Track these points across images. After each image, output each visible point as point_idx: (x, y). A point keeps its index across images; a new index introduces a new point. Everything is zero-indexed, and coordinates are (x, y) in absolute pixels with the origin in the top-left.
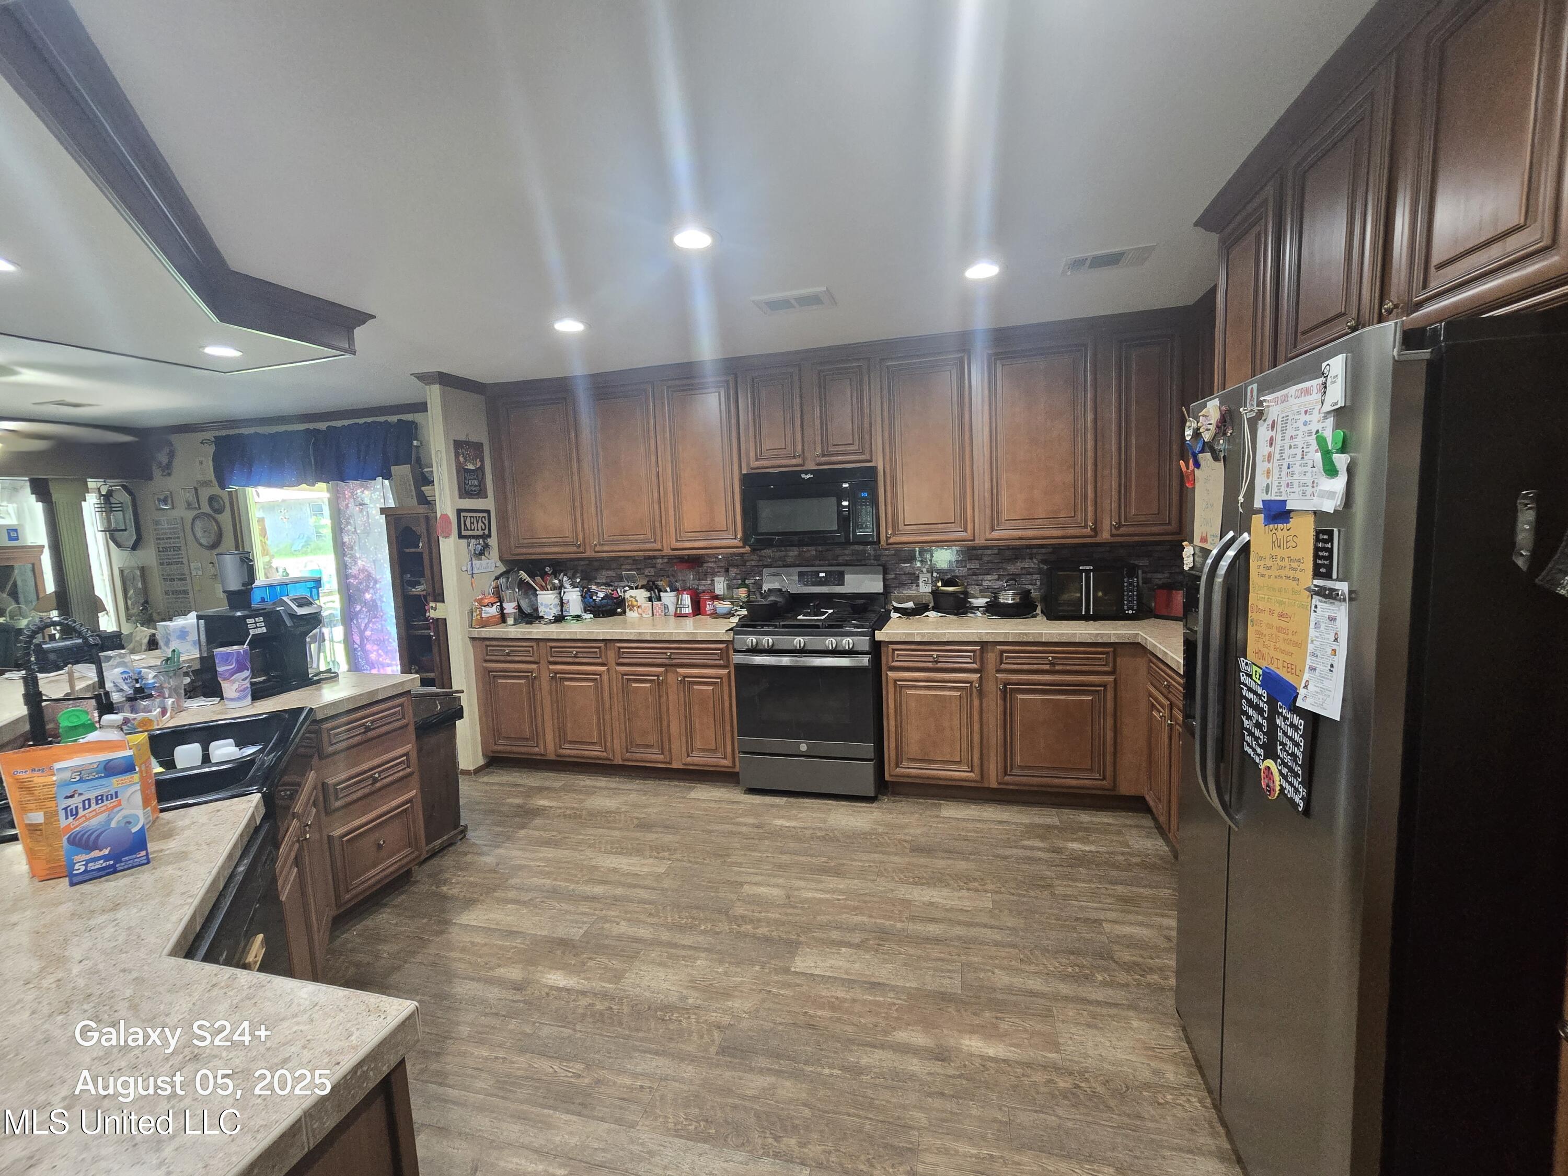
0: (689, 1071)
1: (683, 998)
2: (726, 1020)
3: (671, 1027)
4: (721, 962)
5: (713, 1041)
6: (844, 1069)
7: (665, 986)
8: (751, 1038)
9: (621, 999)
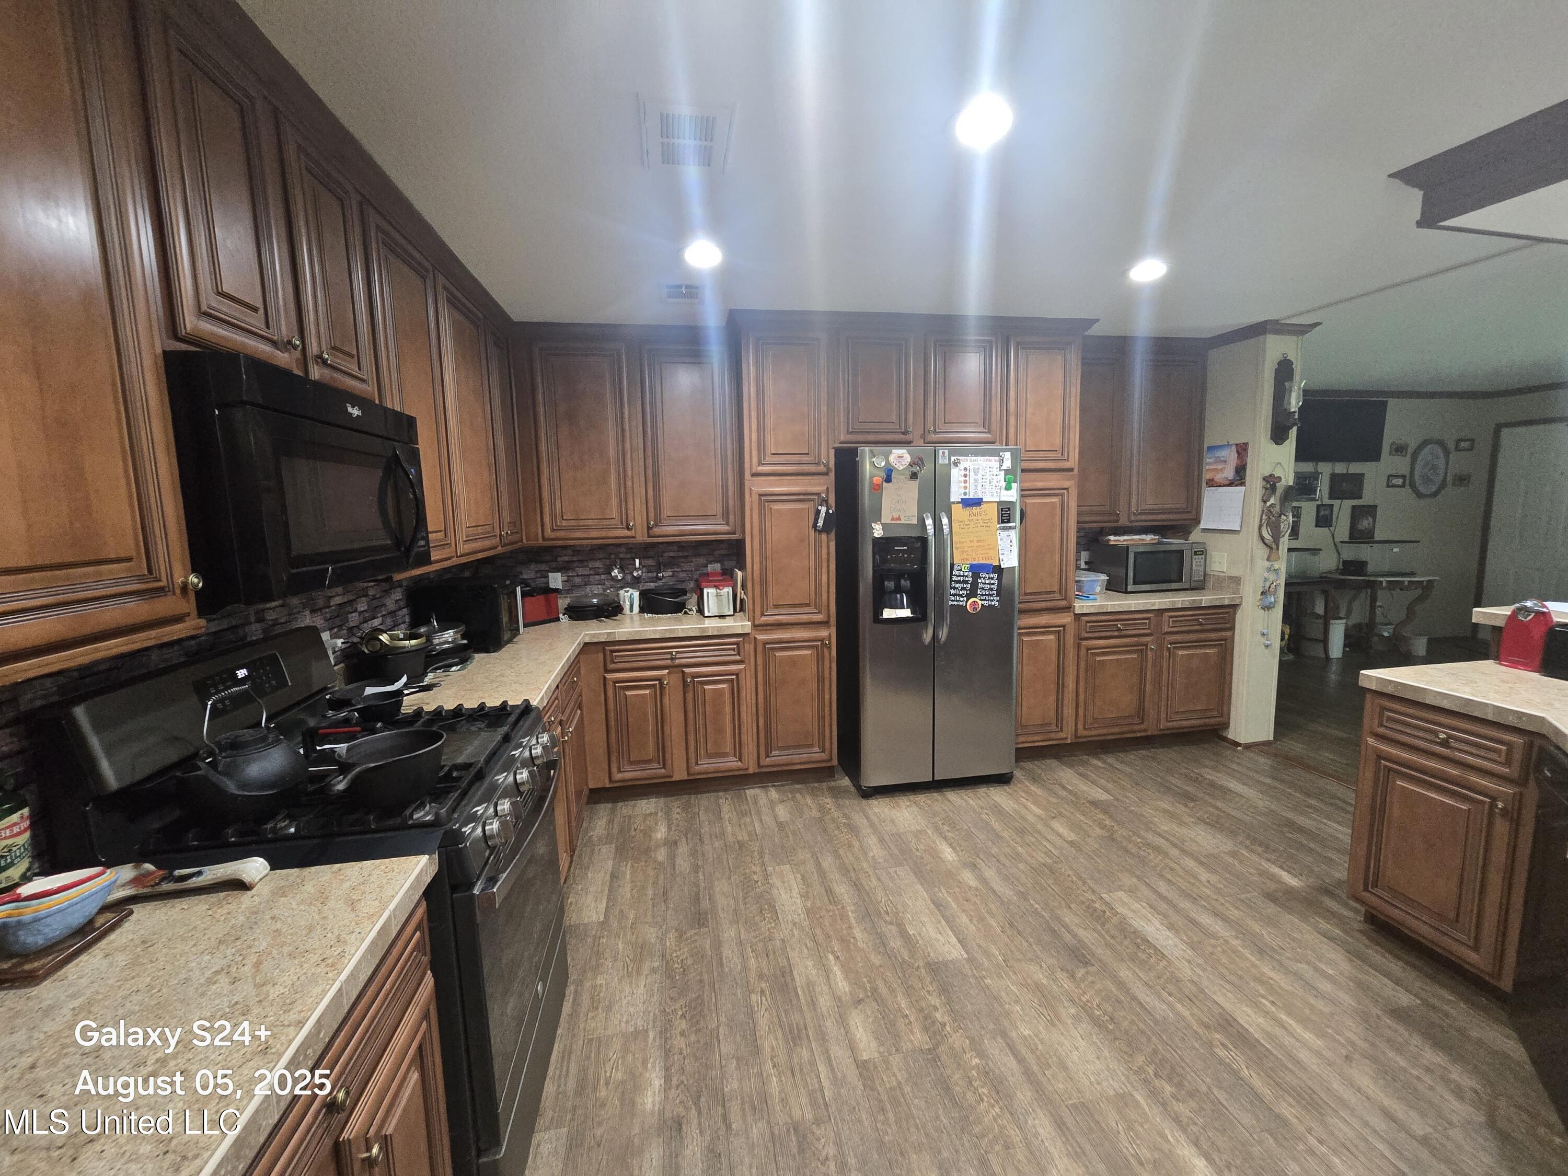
0: (1125, 973)
1: (1077, 1019)
2: (1060, 975)
3: (1110, 1009)
4: (1008, 1014)
5: (1087, 973)
6: (1026, 899)
7: (1082, 1044)
8: (1058, 952)
9: (1136, 1073)
